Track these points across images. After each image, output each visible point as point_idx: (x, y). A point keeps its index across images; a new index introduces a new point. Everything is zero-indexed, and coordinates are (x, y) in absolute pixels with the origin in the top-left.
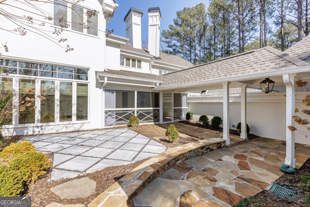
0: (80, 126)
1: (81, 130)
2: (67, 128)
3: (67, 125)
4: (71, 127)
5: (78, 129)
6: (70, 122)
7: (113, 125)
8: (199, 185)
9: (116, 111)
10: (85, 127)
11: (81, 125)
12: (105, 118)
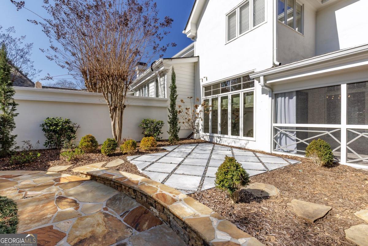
0: (246, 143)
1: (246, 148)
2: (235, 142)
3: (235, 140)
4: (239, 142)
5: (243, 146)
6: (238, 137)
7: (293, 152)
8: (81, 220)
9: (297, 128)
10: (250, 146)
11: (246, 141)
12: (273, 138)
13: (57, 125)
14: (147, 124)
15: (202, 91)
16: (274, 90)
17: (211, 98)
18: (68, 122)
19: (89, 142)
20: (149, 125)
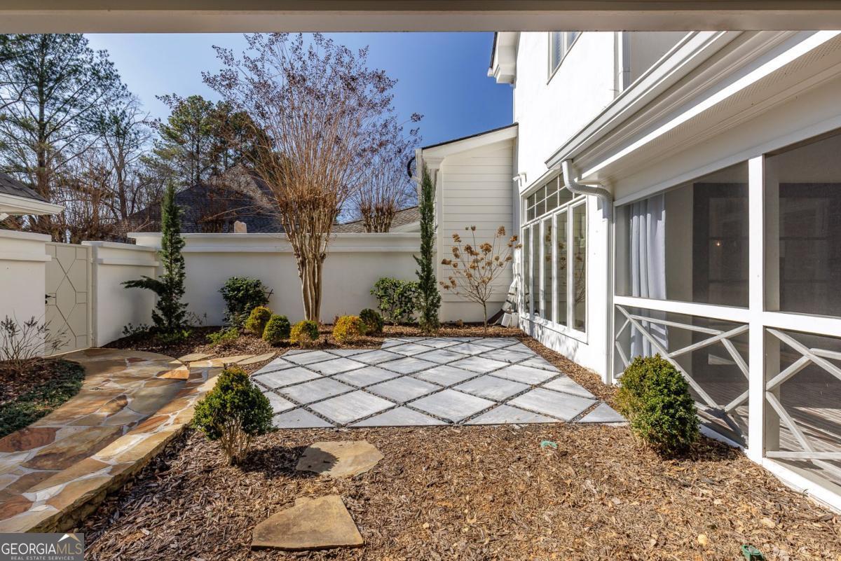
2: (560, 342)
3: (560, 335)
4: (565, 343)
6: (564, 329)
11: (575, 343)
12: (615, 340)
13: (238, 289)
14: (385, 289)
15: (524, 207)
16: (616, 197)
17: (532, 224)
18: (257, 284)
19: (257, 319)
20: (390, 291)
